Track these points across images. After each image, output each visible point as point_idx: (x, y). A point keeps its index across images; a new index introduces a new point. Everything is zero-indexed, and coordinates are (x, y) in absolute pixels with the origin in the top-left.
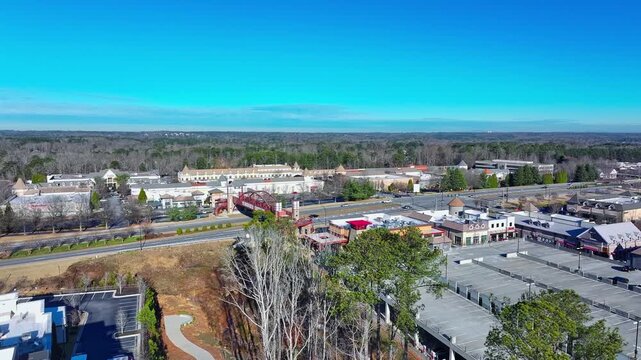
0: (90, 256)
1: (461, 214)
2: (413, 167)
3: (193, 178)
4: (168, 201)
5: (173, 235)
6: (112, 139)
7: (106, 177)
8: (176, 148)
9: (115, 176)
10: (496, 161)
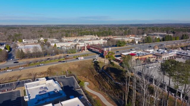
0: (52, 65)
1: (157, 51)
2: (131, 35)
3: (67, 40)
4: (64, 47)
5: (72, 58)
6: (34, 28)
7: (41, 40)
8: (55, 30)
9: (43, 40)
10: (155, 33)
